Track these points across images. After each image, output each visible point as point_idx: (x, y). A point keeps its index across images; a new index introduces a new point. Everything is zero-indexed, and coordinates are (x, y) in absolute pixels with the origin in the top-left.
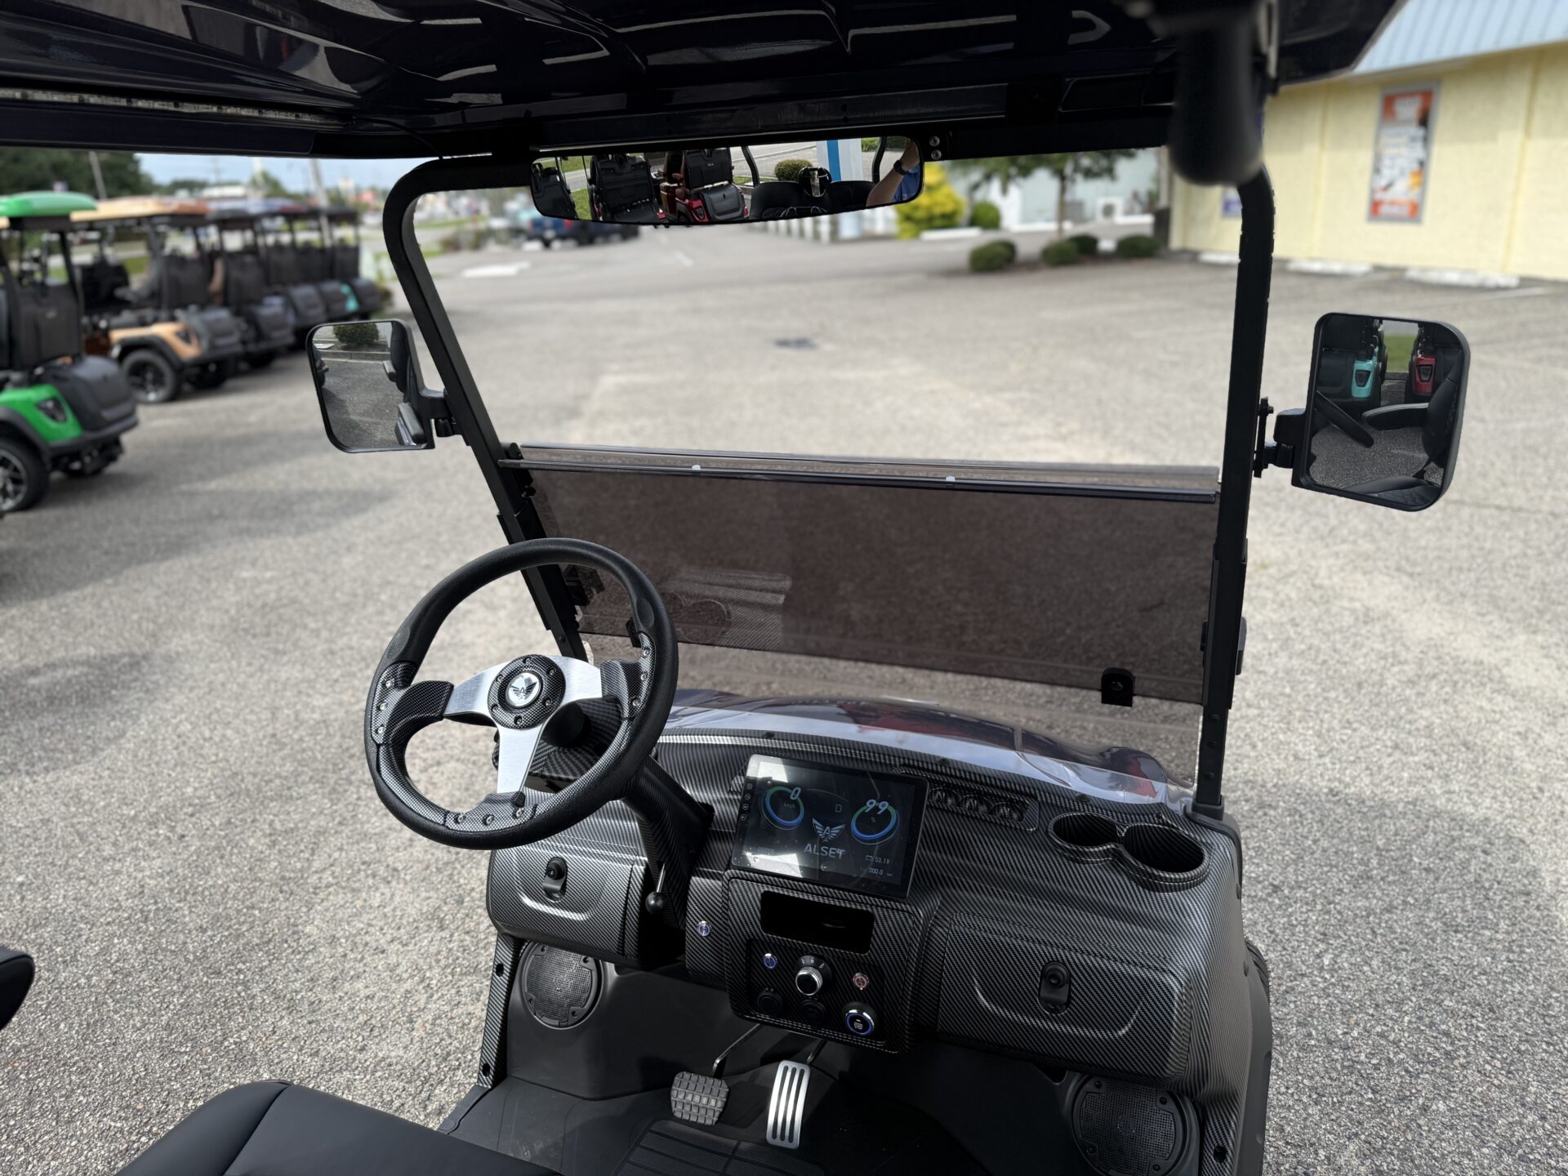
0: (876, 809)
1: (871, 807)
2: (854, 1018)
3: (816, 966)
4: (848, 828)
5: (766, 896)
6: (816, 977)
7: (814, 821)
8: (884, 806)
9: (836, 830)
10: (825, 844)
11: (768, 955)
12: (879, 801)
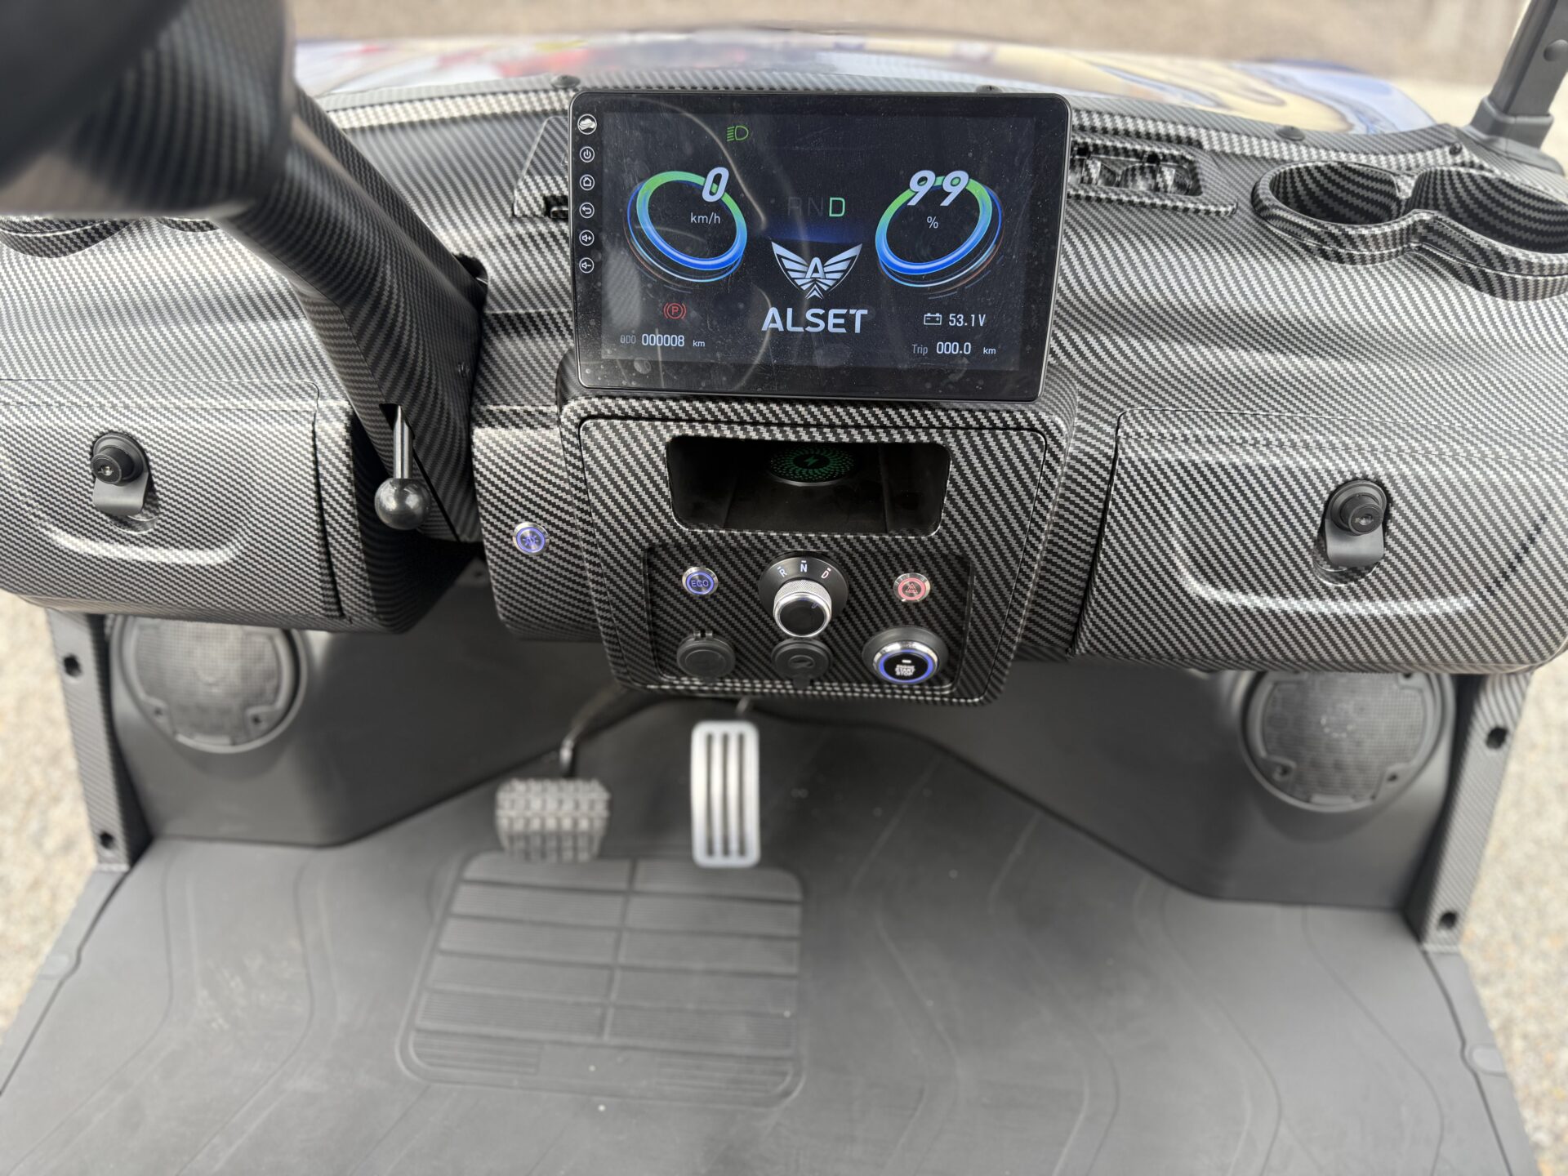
0: (938, 193)
1: (923, 190)
2: (892, 662)
3: (811, 576)
4: (869, 251)
5: (680, 448)
6: (821, 598)
7: (778, 249)
8: (956, 183)
9: (839, 263)
10: (815, 303)
11: (692, 570)
12: (941, 172)
